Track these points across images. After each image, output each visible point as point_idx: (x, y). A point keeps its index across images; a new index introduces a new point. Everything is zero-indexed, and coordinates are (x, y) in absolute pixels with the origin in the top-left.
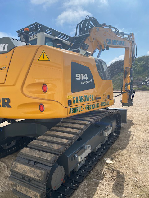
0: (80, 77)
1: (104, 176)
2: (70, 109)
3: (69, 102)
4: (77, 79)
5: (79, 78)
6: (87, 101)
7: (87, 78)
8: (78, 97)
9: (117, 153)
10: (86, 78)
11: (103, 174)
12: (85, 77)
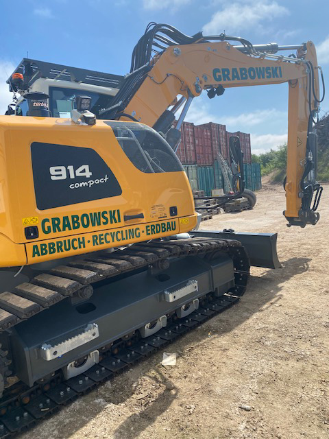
0: (64, 173)
1: (133, 393)
2: (35, 247)
3: (31, 232)
4: (53, 178)
5: (61, 175)
6: (94, 225)
7: (91, 174)
8: (58, 219)
9: (201, 342)
10: (88, 174)
11: (133, 389)
12: (84, 171)
